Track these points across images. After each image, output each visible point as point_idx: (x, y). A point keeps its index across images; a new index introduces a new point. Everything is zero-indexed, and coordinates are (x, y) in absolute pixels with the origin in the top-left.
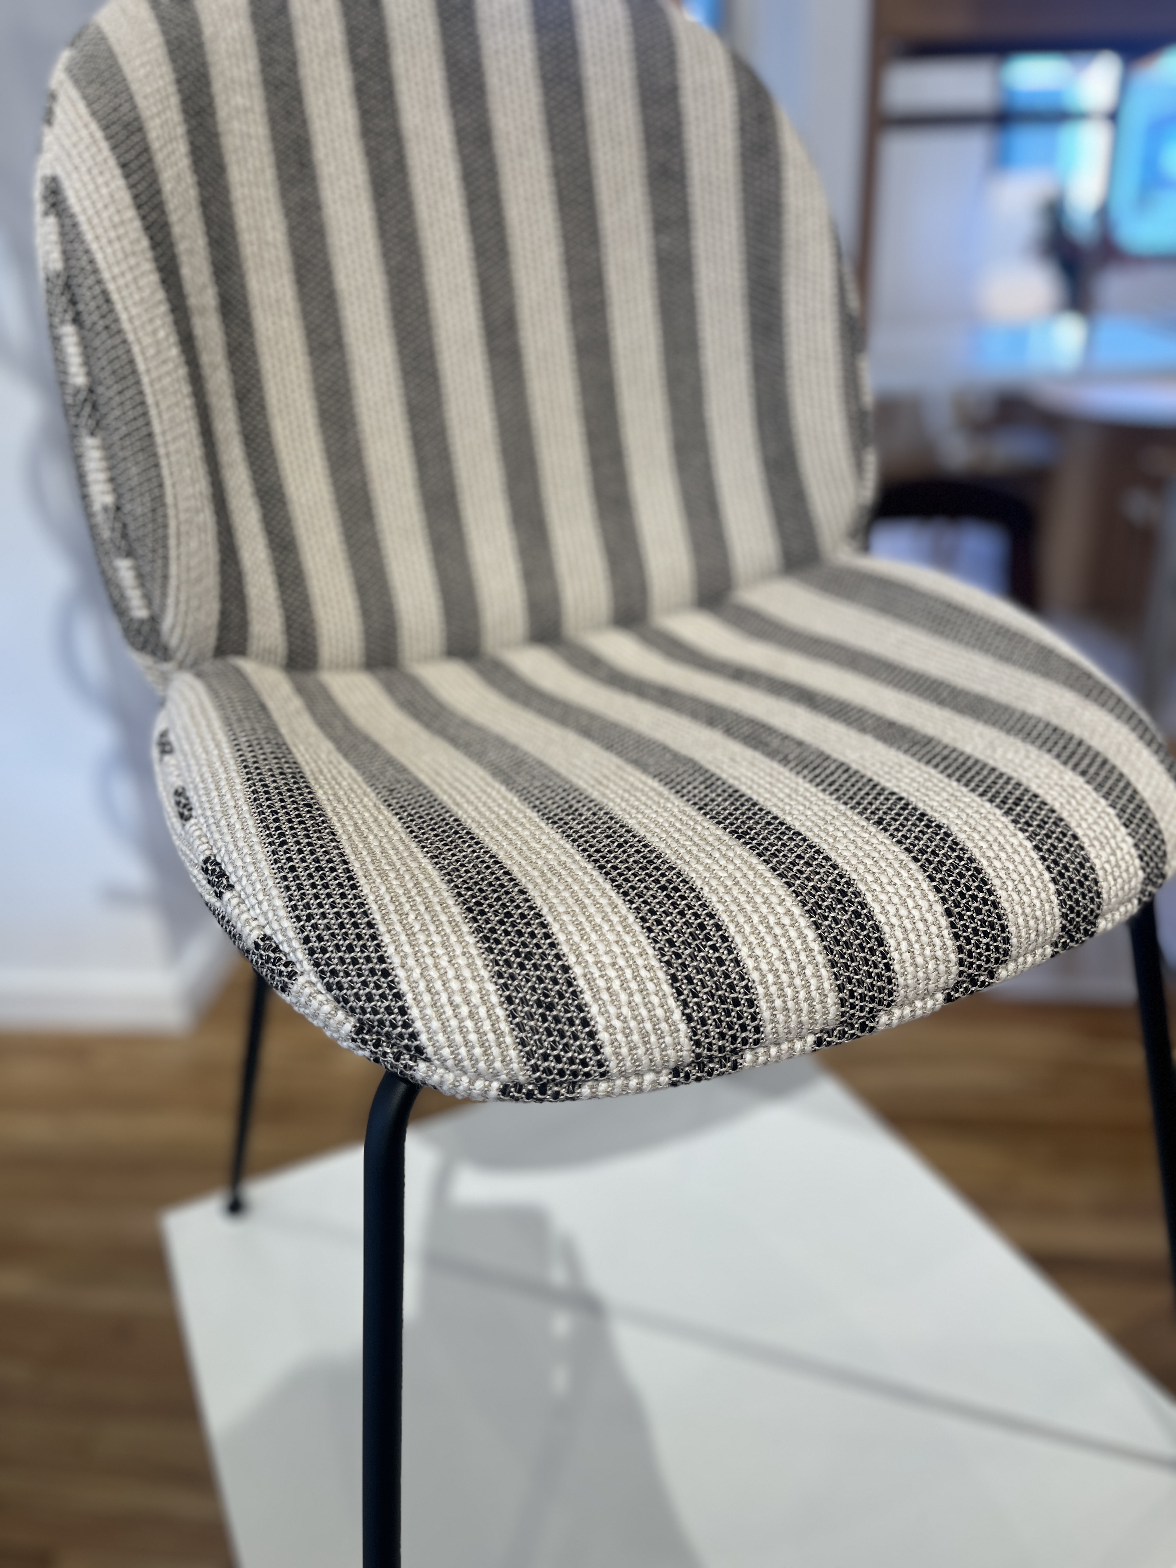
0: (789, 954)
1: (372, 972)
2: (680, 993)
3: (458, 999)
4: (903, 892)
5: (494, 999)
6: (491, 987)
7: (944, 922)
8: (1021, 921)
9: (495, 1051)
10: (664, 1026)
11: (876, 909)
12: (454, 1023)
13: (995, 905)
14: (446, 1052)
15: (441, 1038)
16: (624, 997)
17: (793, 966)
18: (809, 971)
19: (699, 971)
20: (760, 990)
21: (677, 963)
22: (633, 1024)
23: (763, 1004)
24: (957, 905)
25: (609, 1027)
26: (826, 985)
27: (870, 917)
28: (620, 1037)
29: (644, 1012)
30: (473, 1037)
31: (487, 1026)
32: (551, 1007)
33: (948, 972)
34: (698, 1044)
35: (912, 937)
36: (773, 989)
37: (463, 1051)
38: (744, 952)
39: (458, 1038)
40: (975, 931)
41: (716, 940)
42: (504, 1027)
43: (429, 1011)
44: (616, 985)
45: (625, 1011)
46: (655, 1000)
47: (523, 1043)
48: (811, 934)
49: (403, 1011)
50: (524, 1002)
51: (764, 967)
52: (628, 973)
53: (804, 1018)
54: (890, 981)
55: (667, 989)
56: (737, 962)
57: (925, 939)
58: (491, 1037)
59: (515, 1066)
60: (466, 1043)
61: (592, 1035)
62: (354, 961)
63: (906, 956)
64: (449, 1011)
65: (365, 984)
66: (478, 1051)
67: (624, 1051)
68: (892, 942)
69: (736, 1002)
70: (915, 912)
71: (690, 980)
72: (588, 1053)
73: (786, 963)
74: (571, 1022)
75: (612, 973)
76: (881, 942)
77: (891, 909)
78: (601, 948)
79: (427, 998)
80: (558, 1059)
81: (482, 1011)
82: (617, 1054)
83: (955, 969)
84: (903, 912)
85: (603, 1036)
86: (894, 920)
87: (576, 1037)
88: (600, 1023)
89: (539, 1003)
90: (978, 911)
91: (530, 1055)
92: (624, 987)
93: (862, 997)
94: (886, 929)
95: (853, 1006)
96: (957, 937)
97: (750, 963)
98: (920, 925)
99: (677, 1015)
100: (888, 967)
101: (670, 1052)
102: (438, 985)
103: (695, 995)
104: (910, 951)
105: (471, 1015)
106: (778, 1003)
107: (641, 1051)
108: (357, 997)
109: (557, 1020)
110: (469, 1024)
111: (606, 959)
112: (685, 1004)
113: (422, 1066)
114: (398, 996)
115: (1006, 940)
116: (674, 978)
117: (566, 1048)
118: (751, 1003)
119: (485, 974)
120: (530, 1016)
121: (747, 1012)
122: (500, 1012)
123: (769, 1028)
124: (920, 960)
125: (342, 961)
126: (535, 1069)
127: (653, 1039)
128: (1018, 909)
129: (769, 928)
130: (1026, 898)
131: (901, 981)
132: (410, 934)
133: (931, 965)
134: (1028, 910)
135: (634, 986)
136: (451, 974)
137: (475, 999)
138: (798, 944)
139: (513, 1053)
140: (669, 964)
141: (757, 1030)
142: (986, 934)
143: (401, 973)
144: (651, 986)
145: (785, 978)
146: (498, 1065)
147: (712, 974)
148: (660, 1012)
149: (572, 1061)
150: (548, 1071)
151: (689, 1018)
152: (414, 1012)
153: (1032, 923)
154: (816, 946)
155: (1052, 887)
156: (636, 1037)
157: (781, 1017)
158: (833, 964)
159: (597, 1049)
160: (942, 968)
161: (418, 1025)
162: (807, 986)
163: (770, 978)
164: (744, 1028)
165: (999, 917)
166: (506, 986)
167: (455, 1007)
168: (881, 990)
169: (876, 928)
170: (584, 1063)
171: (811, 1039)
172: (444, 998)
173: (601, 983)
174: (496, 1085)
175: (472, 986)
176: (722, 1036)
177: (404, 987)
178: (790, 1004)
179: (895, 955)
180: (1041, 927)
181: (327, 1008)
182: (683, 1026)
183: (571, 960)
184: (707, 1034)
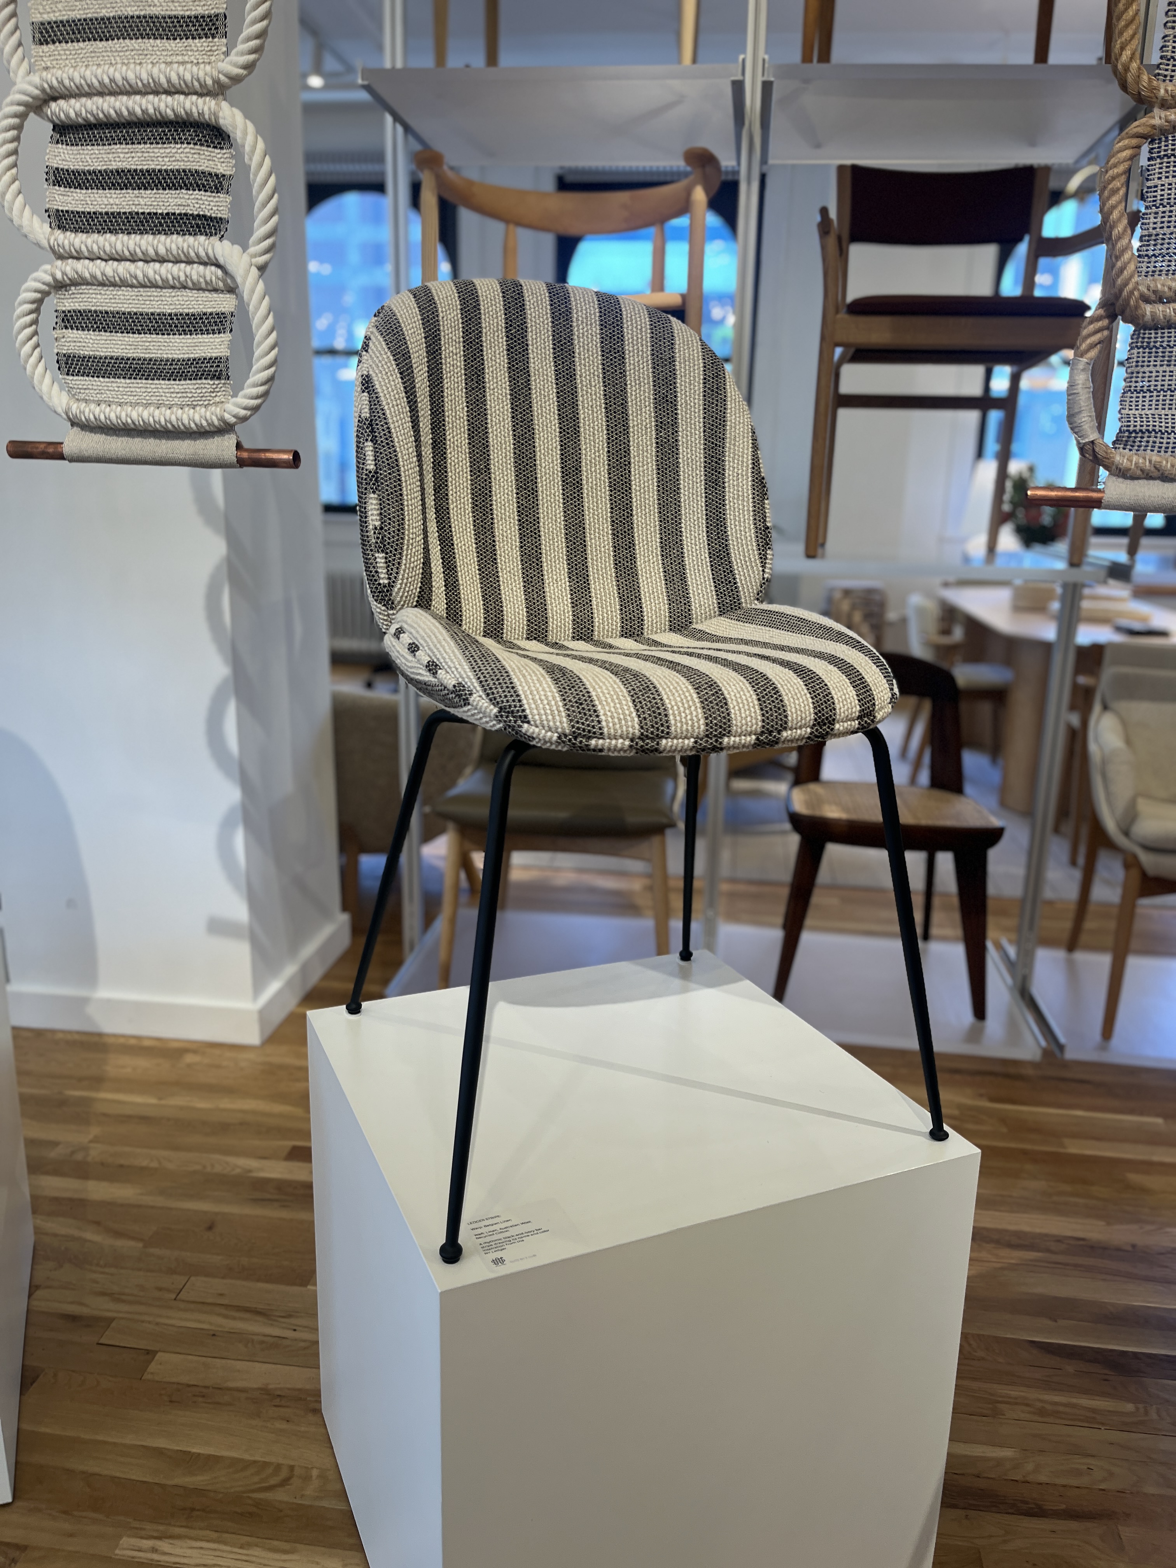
0: (685, 701)
1: (507, 687)
2: (636, 706)
3: (543, 698)
4: (739, 689)
5: (558, 699)
6: (557, 695)
7: (756, 702)
8: (793, 710)
9: (557, 718)
10: (628, 718)
11: (726, 693)
12: (541, 706)
13: (781, 701)
14: (537, 717)
15: (535, 712)
16: (612, 705)
17: (686, 706)
18: (693, 708)
19: (645, 700)
20: (671, 712)
21: (635, 696)
22: (615, 715)
23: (671, 717)
24: (763, 697)
25: (605, 714)
26: (700, 716)
27: (722, 694)
28: (610, 719)
29: (620, 711)
30: (549, 712)
31: (554, 708)
32: (581, 704)
33: (757, 724)
34: (642, 728)
35: (741, 705)
36: (676, 712)
37: (544, 717)
38: (665, 697)
39: (542, 712)
40: (771, 709)
41: (653, 691)
42: (562, 709)
43: (531, 701)
44: (609, 700)
45: (613, 709)
46: (625, 707)
47: (569, 716)
48: (695, 696)
49: (520, 701)
50: (570, 701)
51: (673, 703)
52: (615, 697)
53: (690, 728)
54: (729, 720)
55: (631, 704)
56: (661, 700)
57: (746, 707)
58: (556, 712)
59: (565, 725)
60: (546, 714)
61: (597, 716)
62: (500, 684)
63: (738, 712)
64: (539, 702)
65: (504, 691)
66: (550, 717)
67: (611, 725)
68: (732, 706)
69: (660, 714)
70: (744, 697)
71: (640, 702)
72: (595, 723)
73: (683, 704)
74: (589, 710)
75: (608, 696)
76: (726, 704)
77: (733, 694)
78: (604, 688)
79: (530, 697)
80: (583, 724)
81: (553, 703)
82: (608, 726)
83: (760, 724)
84: (738, 695)
85: (602, 718)
86: (734, 698)
87: (591, 716)
88: (601, 713)
89: (576, 702)
90: (773, 702)
91: (571, 721)
92: (613, 700)
93: (716, 725)
94: (729, 700)
95: (711, 728)
96: (762, 709)
97: (667, 701)
98: (745, 702)
99: (634, 714)
100: (728, 714)
101: (630, 729)
102: (535, 693)
103: (642, 708)
104: (740, 710)
105: (548, 704)
106: (678, 718)
107: (618, 726)
108: (500, 696)
109: (583, 709)
110: (547, 707)
111: (606, 691)
112: (638, 710)
113: (526, 725)
114: (518, 696)
115: (786, 717)
116: (634, 701)
117: (587, 720)
118: (666, 715)
119: (555, 690)
120: (572, 706)
121: (664, 719)
122: (561, 704)
123: (673, 728)
124: (743, 715)
125: (494, 684)
126: (573, 727)
127: (623, 722)
128: (793, 705)
129: (677, 691)
130: (797, 702)
131: (734, 722)
132: (524, 676)
133: (749, 719)
134: (797, 707)
135: (617, 701)
136: (540, 689)
137: (550, 698)
138: (689, 698)
139: (565, 720)
140: (632, 696)
141: (668, 727)
142: (776, 712)
143: (520, 688)
144: (624, 702)
145: (682, 709)
146: (558, 724)
147: (650, 702)
148: (627, 712)
149: (588, 725)
150: (578, 728)
151: (639, 716)
152: (524, 702)
153: (799, 713)
154: (697, 700)
155: (810, 700)
156: (616, 720)
157: (679, 725)
158: (704, 708)
159: (599, 722)
160: (754, 721)
161: (526, 706)
162: (691, 713)
163: (675, 708)
164: (662, 725)
165: (783, 706)
166: (562, 695)
167: (542, 700)
168: (725, 724)
169: (725, 698)
170: (593, 727)
171: (692, 740)
172: (537, 697)
173: (603, 699)
174: (556, 735)
175: (549, 694)
176: (653, 726)
177: (521, 692)
178: (684, 720)
179: (732, 711)
180: (803, 715)
181: (486, 705)
182: (636, 719)
183: (591, 690)
184: (646, 724)
